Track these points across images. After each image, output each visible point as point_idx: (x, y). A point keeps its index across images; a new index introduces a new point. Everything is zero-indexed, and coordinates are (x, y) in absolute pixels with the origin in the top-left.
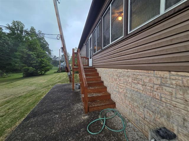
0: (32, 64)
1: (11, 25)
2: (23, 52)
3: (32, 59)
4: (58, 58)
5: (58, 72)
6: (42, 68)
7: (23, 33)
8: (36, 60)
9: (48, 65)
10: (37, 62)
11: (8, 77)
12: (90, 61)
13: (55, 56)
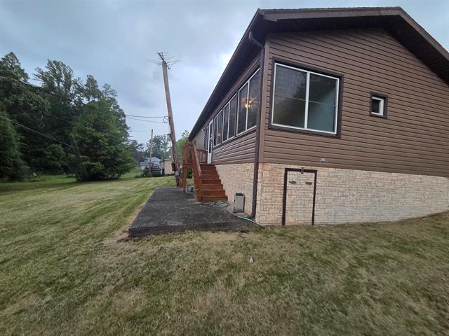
0: (99, 156)
1: (46, 70)
2: (83, 132)
3: (101, 146)
4: (141, 145)
5: (143, 176)
6: (116, 165)
7: (71, 88)
8: (106, 149)
9: (129, 161)
10: (109, 153)
11: (42, 181)
12: (209, 155)
13: (135, 142)
